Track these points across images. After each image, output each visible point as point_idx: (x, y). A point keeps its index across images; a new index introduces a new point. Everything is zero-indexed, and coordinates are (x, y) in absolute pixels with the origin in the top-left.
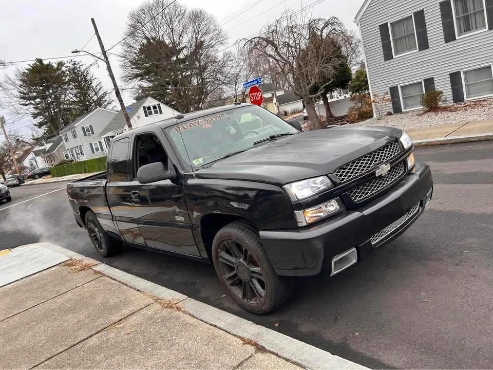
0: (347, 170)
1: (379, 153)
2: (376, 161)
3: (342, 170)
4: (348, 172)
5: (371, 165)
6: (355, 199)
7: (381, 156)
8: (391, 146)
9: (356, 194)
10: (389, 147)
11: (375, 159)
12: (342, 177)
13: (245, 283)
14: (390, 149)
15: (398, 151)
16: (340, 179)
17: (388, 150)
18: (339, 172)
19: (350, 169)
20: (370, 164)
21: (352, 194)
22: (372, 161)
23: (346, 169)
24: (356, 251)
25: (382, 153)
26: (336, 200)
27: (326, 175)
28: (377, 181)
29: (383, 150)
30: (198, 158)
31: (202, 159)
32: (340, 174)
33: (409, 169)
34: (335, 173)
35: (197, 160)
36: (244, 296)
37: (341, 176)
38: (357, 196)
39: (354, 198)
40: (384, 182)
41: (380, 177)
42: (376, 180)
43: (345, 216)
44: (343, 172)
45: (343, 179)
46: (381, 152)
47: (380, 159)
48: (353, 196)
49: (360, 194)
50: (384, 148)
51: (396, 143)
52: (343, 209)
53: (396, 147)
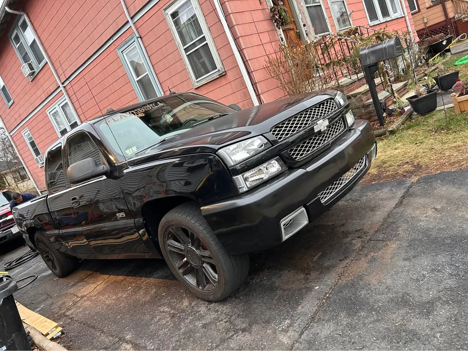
0: (283, 129)
1: (315, 110)
2: (313, 117)
3: (278, 129)
4: (285, 131)
5: (309, 122)
6: (296, 158)
7: (318, 112)
8: (327, 103)
9: (297, 152)
10: (325, 104)
11: (312, 116)
12: (279, 136)
13: (197, 270)
14: (327, 106)
15: (335, 108)
16: (277, 137)
17: (325, 107)
18: (275, 131)
19: (286, 127)
20: (307, 121)
21: (293, 152)
22: (309, 117)
23: (282, 127)
24: (305, 211)
25: (319, 110)
26: (276, 160)
27: (262, 135)
28: (317, 138)
29: (320, 107)
30: (131, 147)
31: (135, 147)
32: (276, 133)
33: (349, 126)
34: (271, 133)
35: (130, 149)
36: (198, 284)
37: (277, 134)
38: (298, 155)
39: (294, 156)
40: (324, 138)
41: (320, 132)
42: (316, 136)
43: (288, 175)
44: (280, 131)
45: (280, 138)
46: (317, 109)
47: (317, 115)
48: (293, 154)
49: (301, 152)
50: (320, 105)
51: (332, 101)
52: (285, 168)
53: (333, 104)
